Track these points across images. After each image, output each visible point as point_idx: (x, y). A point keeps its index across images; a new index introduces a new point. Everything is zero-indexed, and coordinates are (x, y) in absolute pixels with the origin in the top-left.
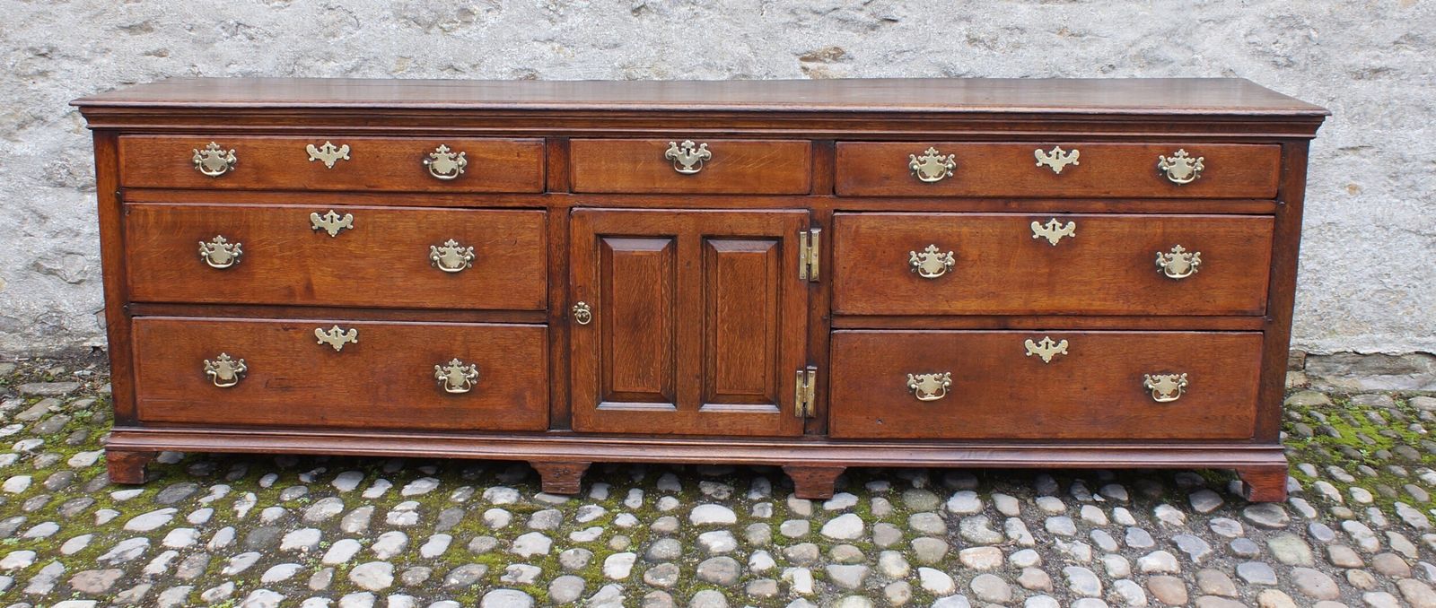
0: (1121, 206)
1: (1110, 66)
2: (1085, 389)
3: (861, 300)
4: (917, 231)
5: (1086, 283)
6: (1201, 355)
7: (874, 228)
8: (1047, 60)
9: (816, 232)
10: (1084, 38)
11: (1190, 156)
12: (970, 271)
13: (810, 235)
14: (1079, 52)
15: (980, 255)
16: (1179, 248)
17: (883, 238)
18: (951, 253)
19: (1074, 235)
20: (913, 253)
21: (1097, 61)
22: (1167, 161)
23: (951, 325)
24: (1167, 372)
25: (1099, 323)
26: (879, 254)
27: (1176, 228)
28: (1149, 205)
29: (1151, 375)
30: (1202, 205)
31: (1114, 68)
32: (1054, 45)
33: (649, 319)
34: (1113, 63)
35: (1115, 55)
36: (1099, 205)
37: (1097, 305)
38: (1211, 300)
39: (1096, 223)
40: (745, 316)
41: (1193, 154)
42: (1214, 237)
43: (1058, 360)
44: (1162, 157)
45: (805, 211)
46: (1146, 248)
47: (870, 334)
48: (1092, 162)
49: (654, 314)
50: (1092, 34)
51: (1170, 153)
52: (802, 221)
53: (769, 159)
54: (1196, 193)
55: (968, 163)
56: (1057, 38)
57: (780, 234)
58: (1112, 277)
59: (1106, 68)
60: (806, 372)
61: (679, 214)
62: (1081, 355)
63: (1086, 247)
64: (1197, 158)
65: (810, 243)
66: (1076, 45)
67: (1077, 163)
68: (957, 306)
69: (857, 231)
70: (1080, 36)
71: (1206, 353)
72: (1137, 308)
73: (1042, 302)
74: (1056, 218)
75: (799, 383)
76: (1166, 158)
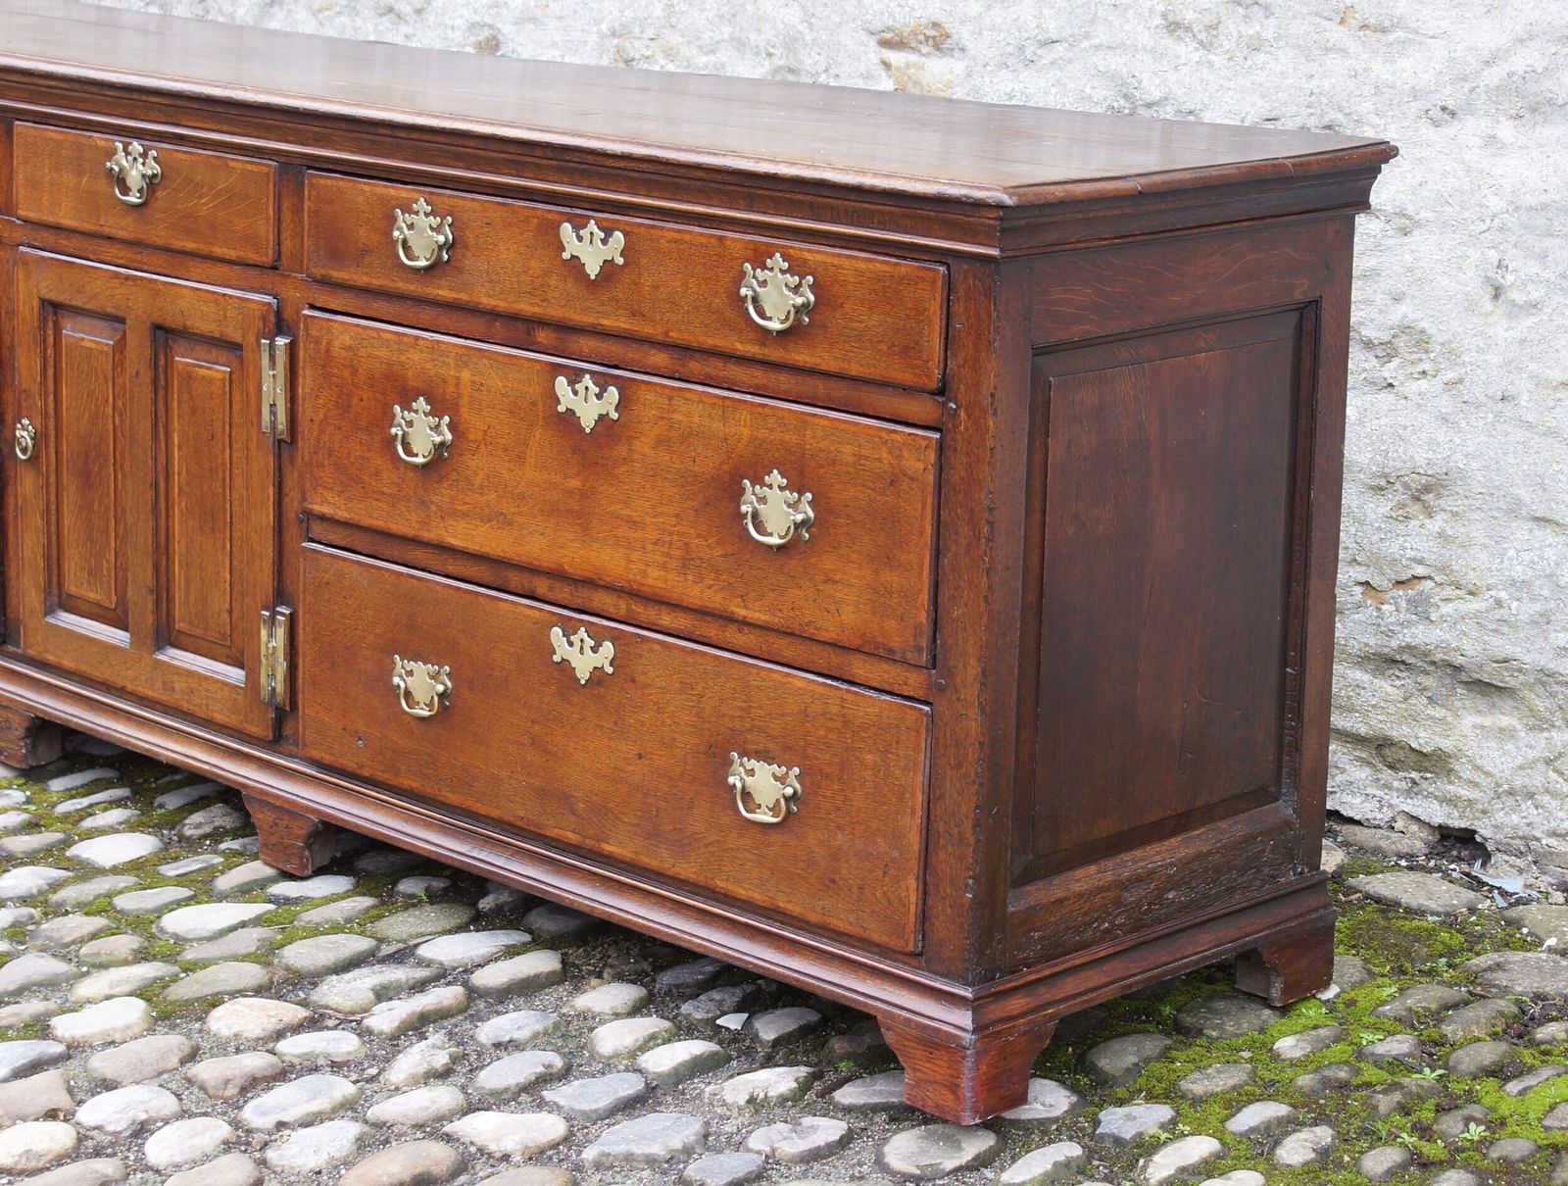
0: (695, 366)
1: (1444, 109)
2: (640, 756)
3: (332, 489)
4: (402, 364)
5: (634, 524)
6: (822, 733)
7: (350, 348)
8: (1315, 82)
9: (281, 341)
10: (1391, 37)
11: (790, 271)
12: (473, 463)
13: (272, 347)
14: (1381, 71)
15: (485, 432)
16: (776, 478)
17: (360, 371)
18: (447, 419)
19: (615, 416)
20: (397, 408)
21: (1415, 94)
22: (754, 277)
23: (451, 569)
24: (766, 757)
25: (666, 619)
26: (355, 401)
27: (772, 430)
28: (736, 372)
29: (741, 756)
30: (820, 387)
31: (1453, 114)
32: (1328, 50)
33: (101, 466)
34: (1451, 104)
35: (1453, 82)
36: (660, 359)
37: (655, 579)
38: (832, 608)
39: (650, 396)
40: (205, 489)
41: (797, 267)
42: (834, 462)
43: (599, 683)
44: (748, 266)
45: (268, 299)
46: (725, 467)
47: (345, 559)
48: (644, 261)
49: (106, 460)
50: (1406, 28)
51: (759, 260)
52: (264, 318)
53: (226, 191)
54: (802, 356)
55: (470, 238)
56: (1336, 34)
57: (239, 340)
58: (674, 521)
59: (1436, 113)
60: (274, 613)
61: (127, 278)
62: (633, 680)
63: (637, 445)
64: (802, 277)
65: (273, 365)
66: (1375, 52)
67: (620, 261)
68: (458, 534)
69: (328, 351)
70: (1384, 31)
71: (830, 730)
72: (715, 600)
73: (575, 553)
74: (592, 373)
75: (264, 633)
76: (754, 269)
